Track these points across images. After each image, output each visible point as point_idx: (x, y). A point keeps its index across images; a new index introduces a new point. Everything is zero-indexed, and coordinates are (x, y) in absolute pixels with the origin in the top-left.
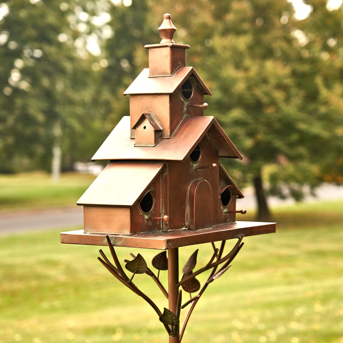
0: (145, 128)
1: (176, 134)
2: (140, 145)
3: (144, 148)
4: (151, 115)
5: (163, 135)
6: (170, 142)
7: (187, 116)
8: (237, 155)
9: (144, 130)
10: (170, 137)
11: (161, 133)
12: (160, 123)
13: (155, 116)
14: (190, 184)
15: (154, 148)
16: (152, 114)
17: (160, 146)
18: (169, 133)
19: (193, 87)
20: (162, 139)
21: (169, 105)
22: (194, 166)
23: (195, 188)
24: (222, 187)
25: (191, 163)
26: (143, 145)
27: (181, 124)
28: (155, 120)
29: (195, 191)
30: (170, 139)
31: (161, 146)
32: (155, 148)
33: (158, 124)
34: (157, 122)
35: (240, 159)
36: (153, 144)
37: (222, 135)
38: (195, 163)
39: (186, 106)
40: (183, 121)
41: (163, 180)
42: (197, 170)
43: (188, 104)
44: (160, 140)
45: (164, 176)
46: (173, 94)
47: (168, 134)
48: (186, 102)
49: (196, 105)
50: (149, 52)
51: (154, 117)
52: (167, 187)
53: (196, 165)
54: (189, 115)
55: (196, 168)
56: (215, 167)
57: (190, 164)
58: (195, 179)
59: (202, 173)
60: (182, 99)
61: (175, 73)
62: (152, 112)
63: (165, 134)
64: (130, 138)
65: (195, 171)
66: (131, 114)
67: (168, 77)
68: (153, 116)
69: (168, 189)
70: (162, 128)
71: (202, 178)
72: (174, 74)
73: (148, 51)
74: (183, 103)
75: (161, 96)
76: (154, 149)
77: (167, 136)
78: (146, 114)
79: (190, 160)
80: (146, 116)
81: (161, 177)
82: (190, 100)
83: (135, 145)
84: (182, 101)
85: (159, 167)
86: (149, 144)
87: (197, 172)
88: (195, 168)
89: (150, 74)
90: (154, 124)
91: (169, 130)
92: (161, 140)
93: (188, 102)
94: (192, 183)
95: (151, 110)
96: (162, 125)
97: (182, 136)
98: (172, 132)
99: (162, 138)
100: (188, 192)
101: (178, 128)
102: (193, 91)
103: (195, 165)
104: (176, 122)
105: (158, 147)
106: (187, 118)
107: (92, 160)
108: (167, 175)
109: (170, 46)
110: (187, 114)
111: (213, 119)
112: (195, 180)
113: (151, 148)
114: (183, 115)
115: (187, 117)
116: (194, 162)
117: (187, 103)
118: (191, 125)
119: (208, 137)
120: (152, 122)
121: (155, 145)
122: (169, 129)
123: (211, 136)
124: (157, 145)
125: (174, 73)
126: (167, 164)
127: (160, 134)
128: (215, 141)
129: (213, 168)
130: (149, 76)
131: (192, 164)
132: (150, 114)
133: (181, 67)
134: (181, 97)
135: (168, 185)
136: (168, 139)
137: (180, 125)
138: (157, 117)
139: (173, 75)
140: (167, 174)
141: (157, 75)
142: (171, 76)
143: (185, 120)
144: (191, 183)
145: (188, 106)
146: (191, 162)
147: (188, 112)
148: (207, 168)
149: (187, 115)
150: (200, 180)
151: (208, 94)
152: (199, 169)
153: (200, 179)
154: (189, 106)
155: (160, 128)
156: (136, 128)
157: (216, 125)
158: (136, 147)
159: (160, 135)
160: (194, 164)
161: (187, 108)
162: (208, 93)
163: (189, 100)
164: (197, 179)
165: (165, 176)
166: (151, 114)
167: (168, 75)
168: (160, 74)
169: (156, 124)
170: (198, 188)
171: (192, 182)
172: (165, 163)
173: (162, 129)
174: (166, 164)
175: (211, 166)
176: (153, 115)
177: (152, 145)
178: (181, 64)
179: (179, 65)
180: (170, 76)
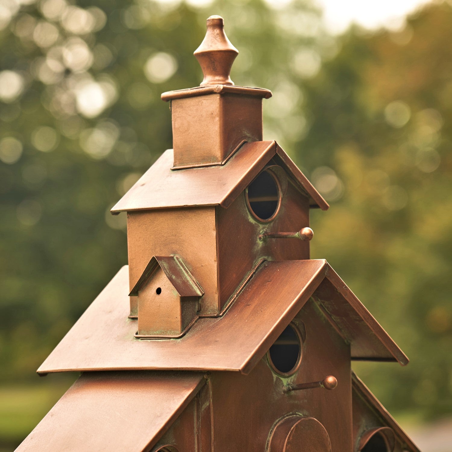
0: (159, 291)
1: (235, 305)
2: (148, 334)
3: (158, 342)
4: (174, 260)
5: (202, 309)
6: (217, 324)
7: (265, 260)
8: (392, 353)
9: (158, 296)
10: (220, 313)
11: (198, 303)
12: (194, 280)
13: (185, 262)
14: (273, 429)
15: (179, 340)
16: (177, 258)
17: (194, 335)
18: (216, 304)
19: (280, 189)
20: (200, 318)
21: (214, 233)
22: (283, 384)
23: (285, 439)
24: (364, 431)
25: (275, 376)
26: (155, 334)
27: (249, 280)
28: (184, 271)
29: (285, 444)
30: (219, 319)
31: (196, 336)
32: (182, 341)
33: (191, 282)
34: (189, 276)
35: (402, 363)
36: (177, 330)
37: (350, 306)
38: (286, 375)
39: (261, 236)
40: (254, 273)
41: (200, 421)
42: (293, 393)
43: (266, 232)
44: (196, 322)
45: (203, 410)
46: (222, 206)
47: (214, 306)
48: (261, 226)
49: (285, 234)
50: (172, 108)
51: (181, 264)
52: (211, 436)
53: (289, 381)
54: (270, 259)
55: (289, 388)
56: (333, 385)
57: (273, 377)
58: (287, 416)
59: (306, 401)
60: (251, 220)
61: (234, 157)
62: (178, 253)
63: (208, 307)
64: (129, 318)
65: (286, 395)
66: (131, 260)
67: (216, 167)
68: (179, 262)
69: (212, 442)
70: (201, 292)
71: (306, 413)
72: (230, 158)
73: (171, 106)
74: (253, 230)
75: (197, 212)
76: (179, 342)
77: (213, 310)
78: (160, 258)
79: (271, 367)
80: (160, 263)
81: (195, 414)
82: (272, 221)
83: (137, 334)
84: (251, 224)
85: (188, 388)
86: (169, 332)
87: (291, 397)
88: (285, 389)
89: (175, 162)
90: (179, 281)
91: (216, 296)
92: (199, 320)
93: (267, 226)
94: (278, 425)
95: (175, 247)
96: (200, 285)
97: (248, 311)
98: (226, 301)
99: (201, 315)
100: (267, 448)
101: (241, 291)
102: (280, 199)
103: (285, 381)
104: (234, 276)
105: (188, 338)
106: (265, 267)
107: (38, 372)
108: (209, 407)
109: (219, 91)
110: (265, 255)
111: (326, 266)
112: (287, 418)
113: (172, 341)
114: (253, 257)
115: (265, 263)
116: (283, 374)
117: (265, 230)
118: (271, 283)
119: (320, 310)
120: (174, 277)
121: (181, 334)
122: (216, 293)
123: (328, 308)
124: (187, 335)
125: (232, 156)
126: (209, 380)
127: (197, 307)
128: (339, 320)
129: (329, 386)
130: (174, 167)
131: (277, 379)
132: (173, 257)
133: (250, 141)
134: (248, 215)
135: (212, 433)
136: (214, 319)
137: (247, 282)
138: (189, 264)
139: (229, 162)
140: (210, 404)
141: (191, 162)
142: (223, 163)
143: (258, 270)
144: (275, 425)
145: (267, 237)
146: (276, 373)
147: (267, 250)
148: (313, 387)
149: (266, 257)
150: (299, 418)
151: (320, 206)
152: (298, 391)
153: (301, 414)
154: (268, 235)
155: (195, 292)
156: (139, 292)
157: (332, 281)
158: (139, 340)
159: (195, 308)
160: (282, 379)
161: (264, 240)
162: (319, 204)
163: (270, 222)
164: (293, 414)
165: (205, 409)
166: (175, 258)
167: (215, 162)
168: (198, 162)
169: (185, 283)
170: (291, 438)
171: (278, 422)
172: (204, 378)
173: (200, 294)
174: (207, 380)
175: (324, 382)
176: (180, 260)
177: (175, 334)
178: (248, 135)
179: (246, 137)
180: (220, 163)
